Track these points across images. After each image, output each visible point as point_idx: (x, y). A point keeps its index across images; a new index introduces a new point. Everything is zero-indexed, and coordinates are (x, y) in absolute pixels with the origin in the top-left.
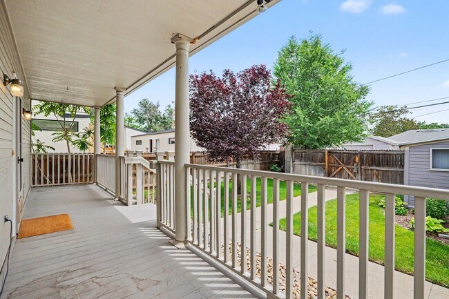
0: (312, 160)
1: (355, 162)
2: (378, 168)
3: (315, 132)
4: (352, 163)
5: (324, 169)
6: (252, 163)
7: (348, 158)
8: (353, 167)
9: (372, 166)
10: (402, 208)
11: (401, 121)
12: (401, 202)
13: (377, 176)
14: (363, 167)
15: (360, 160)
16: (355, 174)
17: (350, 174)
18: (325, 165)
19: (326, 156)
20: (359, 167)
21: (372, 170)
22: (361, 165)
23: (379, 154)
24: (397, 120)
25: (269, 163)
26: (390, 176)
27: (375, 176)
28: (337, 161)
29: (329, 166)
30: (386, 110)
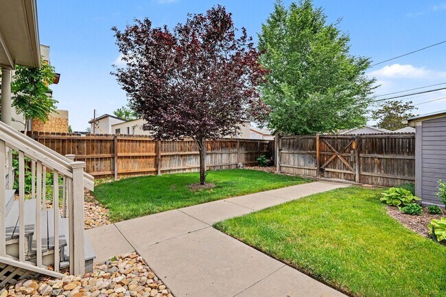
0: (302, 148)
1: (351, 148)
2: (380, 156)
3: (304, 114)
4: (347, 150)
5: (315, 158)
6: (235, 153)
7: (343, 145)
8: (350, 155)
9: (373, 153)
10: (414, 204)
11: (406, 117)
12: (411, 197)
13: (380, 165)
14: (361, 155)
15: (357, 147)
16: (352, 165)
17: (346, 163)
18: (316, 154)
19: (318, 142)
20: (356, 154)
21: (372, 158)
22: (359, 153)
23: (381, 139)
24: (402, 115)
25: (257, 153)
26: (395, 166)
27: (376, 166)
28: (330, 148)
29: (320, 155)
30: (390, 106)
